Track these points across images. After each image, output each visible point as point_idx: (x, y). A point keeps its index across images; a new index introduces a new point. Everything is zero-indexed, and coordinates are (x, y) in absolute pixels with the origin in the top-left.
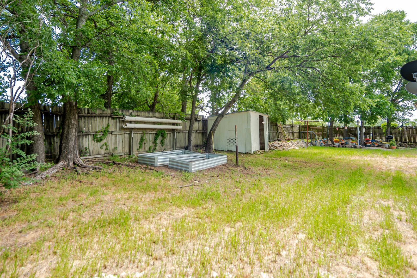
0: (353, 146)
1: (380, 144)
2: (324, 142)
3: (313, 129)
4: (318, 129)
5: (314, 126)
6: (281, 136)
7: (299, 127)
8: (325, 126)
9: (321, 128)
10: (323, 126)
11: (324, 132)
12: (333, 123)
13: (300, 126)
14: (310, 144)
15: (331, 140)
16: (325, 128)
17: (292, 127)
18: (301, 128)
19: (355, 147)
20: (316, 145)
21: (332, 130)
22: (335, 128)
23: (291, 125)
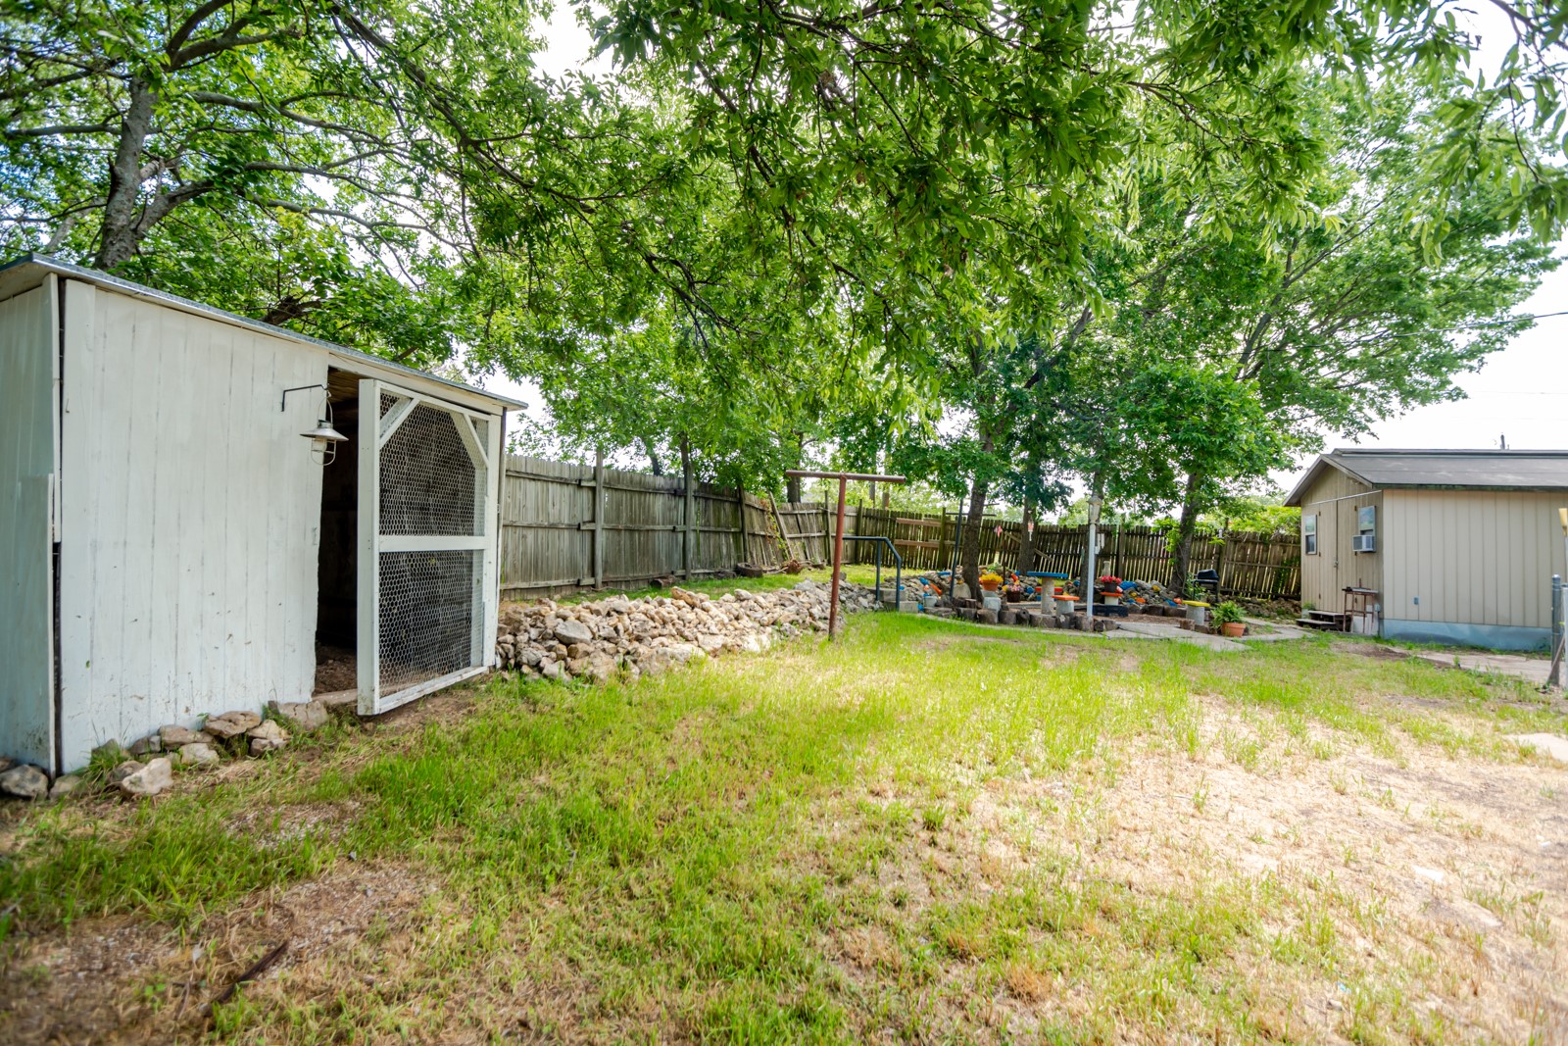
0: (1062, 619)
1: (1153, 603)
2: (941, 587)
3: (907, 526)
4: (927, 529)
5: (911, 516)
6: (756, 555)
7: (858, 518)
8: (953, 518)
9: (939, 524)
10: (945, 519)
11: (948, 542)
12: (982, 505)
13: (859, 511)
14: (871, 597)
15: (970, 578)
16: (952, 524)
17: (825, 513)
18: (863, 521)
19: (1075, 624)
20: (895, 607)
21: (976, 533)
22: (989, 527)
23: (819, 504)
